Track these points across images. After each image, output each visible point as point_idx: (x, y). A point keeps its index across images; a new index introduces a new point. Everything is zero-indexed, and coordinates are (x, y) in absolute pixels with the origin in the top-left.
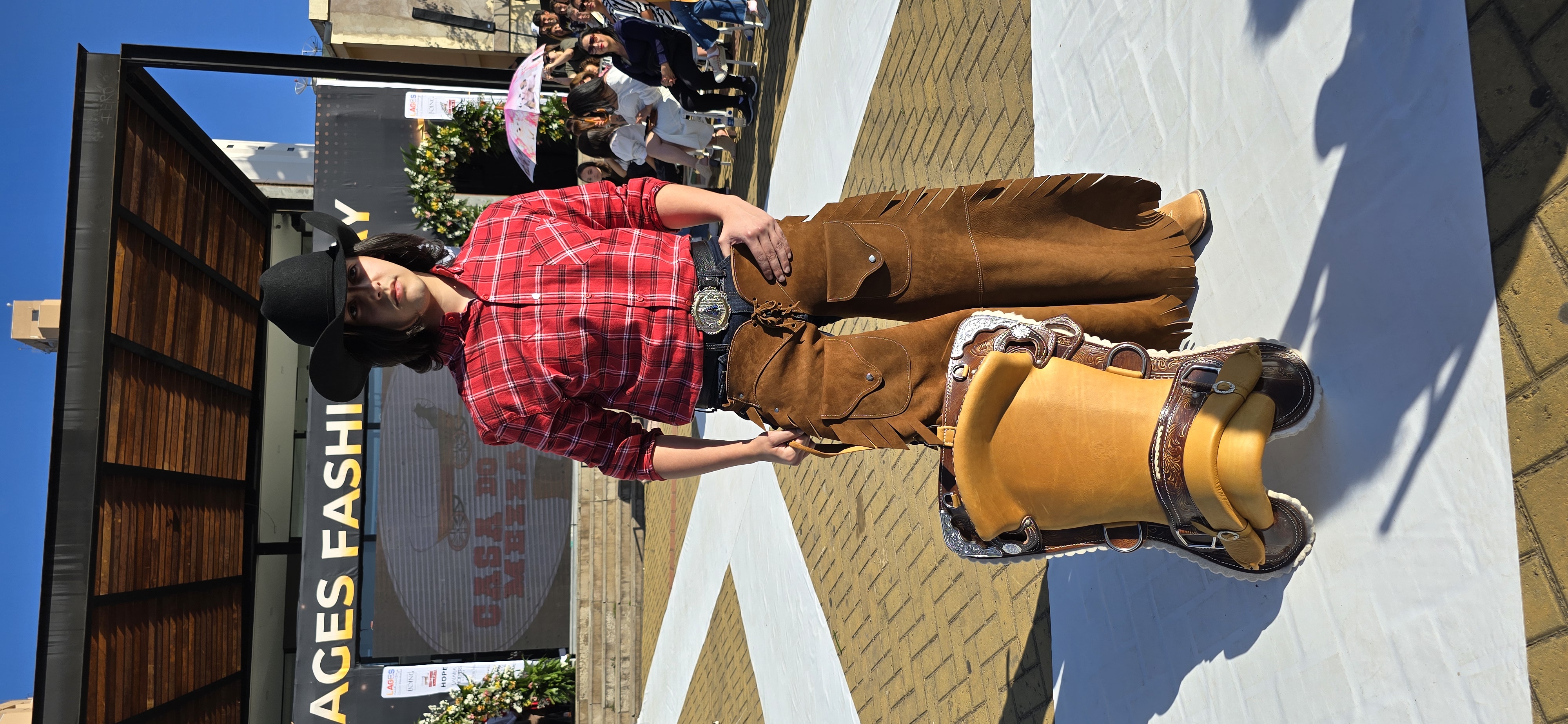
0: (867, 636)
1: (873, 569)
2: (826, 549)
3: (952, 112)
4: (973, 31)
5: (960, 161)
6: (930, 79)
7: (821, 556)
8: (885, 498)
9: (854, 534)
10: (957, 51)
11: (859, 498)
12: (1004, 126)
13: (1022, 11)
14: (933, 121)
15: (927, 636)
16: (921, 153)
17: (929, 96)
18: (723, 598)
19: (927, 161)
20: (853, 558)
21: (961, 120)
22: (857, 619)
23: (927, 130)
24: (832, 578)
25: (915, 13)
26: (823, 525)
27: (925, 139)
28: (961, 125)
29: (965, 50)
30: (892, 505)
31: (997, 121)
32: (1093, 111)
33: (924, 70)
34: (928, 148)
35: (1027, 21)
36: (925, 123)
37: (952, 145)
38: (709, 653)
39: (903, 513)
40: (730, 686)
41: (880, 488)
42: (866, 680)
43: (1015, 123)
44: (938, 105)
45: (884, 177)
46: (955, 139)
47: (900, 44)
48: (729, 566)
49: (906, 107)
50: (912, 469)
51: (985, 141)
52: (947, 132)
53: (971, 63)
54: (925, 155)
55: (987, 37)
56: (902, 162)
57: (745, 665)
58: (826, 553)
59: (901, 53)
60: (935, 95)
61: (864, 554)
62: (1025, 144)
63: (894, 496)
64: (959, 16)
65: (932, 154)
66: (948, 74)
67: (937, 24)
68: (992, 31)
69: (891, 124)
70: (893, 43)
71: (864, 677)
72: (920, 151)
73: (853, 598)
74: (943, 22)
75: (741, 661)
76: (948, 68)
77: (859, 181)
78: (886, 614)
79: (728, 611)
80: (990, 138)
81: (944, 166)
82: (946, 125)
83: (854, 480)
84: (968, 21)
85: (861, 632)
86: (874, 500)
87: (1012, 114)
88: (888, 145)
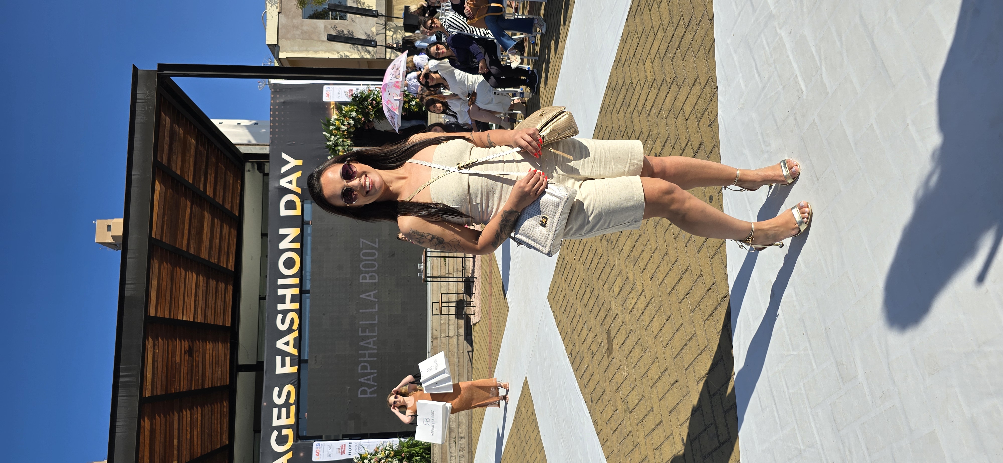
0: (616, 422)
1: (618, 378)
2: (588, 366)
3: (663, 81)
4: (676, 29)
5: (669, 112)
6: (648, 61)
7: (585, 371)
8: (625, 332)
9: (606, 356)
10: (666, 42)
11: (608, 332)
12: (697, 89)
13: (708, 14)
14: (651, 87)
15: (655, 421)
16: (644, 109)
17: (648, 72)
18: (523, 398)
19: (648, 113)
20: (605, 371)
21: (669, 86)
22: (609, 411)
23: (647, 93)
24: (592, 384)
25: (638, 19)
26: (586, 351)
27: (646, 99)
28: (670, 89)
29: (671, 41)
30: (630, 337)
31: (693, 85)
32: (756, 75)
33: (645, 55)
34: (649, 105)
35: (711, 20)
36: (646, 89)
37: (664, 102)
38: (515, 434)
39: (637, 341)
40: (528, 456)
41: (622, 325)
42: (616, 451)
43: (705, 86)
44: (654, 77)
45: (620, 125)
46: (666, 98)
47: (629, 40)
48: (526, 377)
49: (633, 79)
50: (643, 313)
51: (685, 98)
52: (660, 94)
53: (675, 49)
54: (647, 110)
55: (685, 32)
56: (632, 115)
57: (538, 442)
58: (588, 368)
59: (630, 45)
60: (652, 71)
61: (612, 369)
62: (712, 99)
63: (631, 330)
64: (666, 20)
65: (651, 109)
66: (660, 57)
67: (652, 26)
68: (688, 28)
69: (624, 91)
70: (624, 40)
71: (614, 449)
72: (643, 107)
73: (606, 397)
74: (656, 24)
75: (535, 439)
76: (660, 53)
77: (604, 128)
78: (628, 408)
79: (526, 407)
80: (689, 96)
81: (659, 116)
82: (659, 89)
83: (605, 321)
84: (672, 22)
85: (612, 419)
86: (618, 333)
87: (702, 80)
88: (622, 104)
